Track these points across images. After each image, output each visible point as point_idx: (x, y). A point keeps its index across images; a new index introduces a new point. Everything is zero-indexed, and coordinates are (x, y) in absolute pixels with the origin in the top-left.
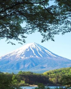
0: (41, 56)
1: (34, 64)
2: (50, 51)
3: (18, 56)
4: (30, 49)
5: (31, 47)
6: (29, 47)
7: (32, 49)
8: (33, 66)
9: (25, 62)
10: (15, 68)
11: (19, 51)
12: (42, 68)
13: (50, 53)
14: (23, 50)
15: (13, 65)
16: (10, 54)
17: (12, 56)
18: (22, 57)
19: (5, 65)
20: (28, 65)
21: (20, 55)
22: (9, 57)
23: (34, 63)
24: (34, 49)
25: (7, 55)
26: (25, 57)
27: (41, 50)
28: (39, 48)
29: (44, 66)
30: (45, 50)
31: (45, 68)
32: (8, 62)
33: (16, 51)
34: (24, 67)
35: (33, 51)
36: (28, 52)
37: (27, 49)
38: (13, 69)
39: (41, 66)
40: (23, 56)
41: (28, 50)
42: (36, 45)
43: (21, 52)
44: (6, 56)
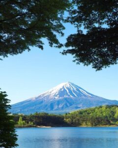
0: (76, 95)
3: (52, 96)
4: (64, 89)
5: (65, 86)
6: (63, 87)
7: (66, 89)
8: (67, 106)
9: (59, 102)
10: (49, 109)
12: (77, 108)
13: (85, 92)
14: (56, 90)
15: (46, 105)
16: (43, 95)
17: (46, 96)
18: (56, 98)
19: (39, 105)
20: (62, 106)
21: (54, 95)
22: (43, 97)
23: (69, 103)
24: (68, 88)
26: (59, 97)
27: (75, 90)
28: (74, 87)
29: (79, 106)
30: (80, 90)
31: (80, 108)
32: (42, 102)
33: (50, 91)
34: (58, 107)
35: (67, 91)
36: (62, 92)
37: (61, 89)
38: (46, 109)
39: (75, 106)
41: (62, 90)
43: (54, 92)
44: (40, 96)
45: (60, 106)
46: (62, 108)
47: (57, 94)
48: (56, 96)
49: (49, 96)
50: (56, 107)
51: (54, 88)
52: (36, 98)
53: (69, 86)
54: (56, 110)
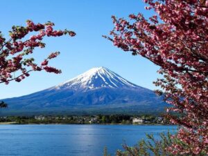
0: (115, 85)
1: (110, 97)
2: (125, 80)
3: (84, 85)
4: (99, 76)
5: (99, 73)
6: (97, 73)
7: (101, 76)
9: (98, 94)
10: (87, 103)
11: (83, 78)
14: (87, 78)
16: (71, 83)
17: (75, 85)
19: (70, 97)
20: (103, 98)
21: (87, 84)
22: (70, 86)
23: (111, 95)
24: (103, 76)
25: (67, 83)
26: (95, 86)
27: (112, 77)
28: (110, 74)
29: (126, 100)
30: (119, 78)
31: (127, 102)
32: (72, 93)
33: (78, 79)
34: (99, 100)
35: (103, 79)
36: (96, 80)
37: (94, 76)
39: (121, 99)
41: (96, 77)
42: (105, 71)
44: (66, 85)
45: (101, 99)
46: (105, 101)
47: (90, 82)
48: (90, 85)
49: (78, 85)
50: (95, 100)
51: (84, 74)
52: (62, 87)
53: (103, 72)
54: (97, 104)
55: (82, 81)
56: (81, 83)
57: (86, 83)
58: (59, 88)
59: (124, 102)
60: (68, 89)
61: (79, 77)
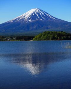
0: (44, 19)
2: (50, 15)
4: (35, 14)
5: (35, 12)
8: (40, 27)
9: (33, 24)
11: (26, 15)
13: (51, 16)
14: (29, 15)
15: (24, 27)
16: (19, 18)
17: (21, 20)
19: (17, 27)
20: (36, 27)
22: (19, 20)
24: (37, 13)
25: (17, 19)
26: (32, 20)
27: (43, 14)
28: (42, 12)
29: (48, 27)
30: (47, 14)
31: (49, 28)
32: (19, 24)
33: (23, 16)
34: (33, 28)
35: (37, 15)
36: (33, 16)
37: (32, 14)
38: (25, 30)
39: (46, 27)
40: (30, 20)
41: (33, 15)
42: (39, 10)
45: (35, 27)
46: (36, 28)
47: (30, 17)
48: (29, 19)
49: (23, 20)
50: (31, 28)
51: (27, 13)
52: (14, 21)
53: (38, 11)
54: (32, 30)
55: (26, 17)
56: (24, 18)
57: (27, 18)
58: (12, 22)
59: (48, 28)
60: (17, 22)
61: (24, 15)
